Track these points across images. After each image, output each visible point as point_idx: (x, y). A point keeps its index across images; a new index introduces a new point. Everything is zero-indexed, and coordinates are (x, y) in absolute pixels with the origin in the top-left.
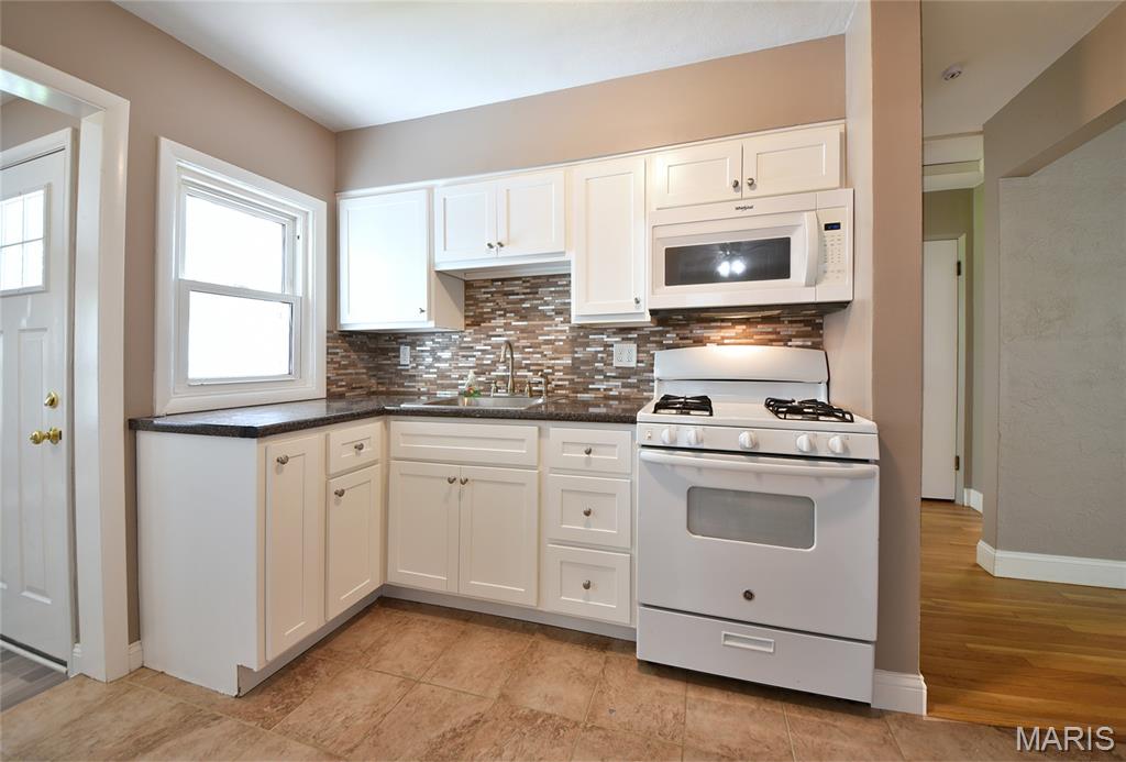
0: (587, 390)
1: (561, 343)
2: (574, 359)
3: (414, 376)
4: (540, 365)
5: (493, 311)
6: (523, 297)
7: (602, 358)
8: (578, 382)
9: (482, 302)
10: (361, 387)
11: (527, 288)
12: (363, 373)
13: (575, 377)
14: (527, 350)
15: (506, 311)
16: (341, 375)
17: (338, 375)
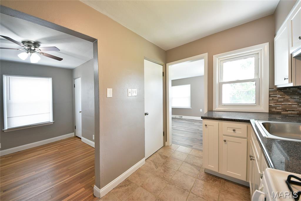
10: (293, 111)
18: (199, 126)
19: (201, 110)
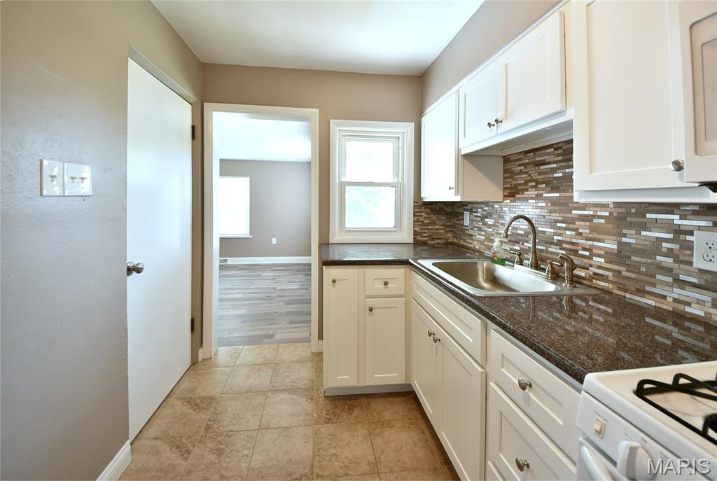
0: (641, 292)
1: (603, 221)
2: (620, 243)
3: (472, 235)
4: (573, 244)
5: (526, 182)
6: (555, 165)
7: (670, 250)
8: (628, 278)
9: (517, 174)
10: (440, 239)
11: (558, 155)
12: (442, 229)
13: (623, 269)
14: (558, 225)
15: (538, 182)
16: (425, 229)
17: (422, 229)
18: (274, 279)
19: (274, 241)
